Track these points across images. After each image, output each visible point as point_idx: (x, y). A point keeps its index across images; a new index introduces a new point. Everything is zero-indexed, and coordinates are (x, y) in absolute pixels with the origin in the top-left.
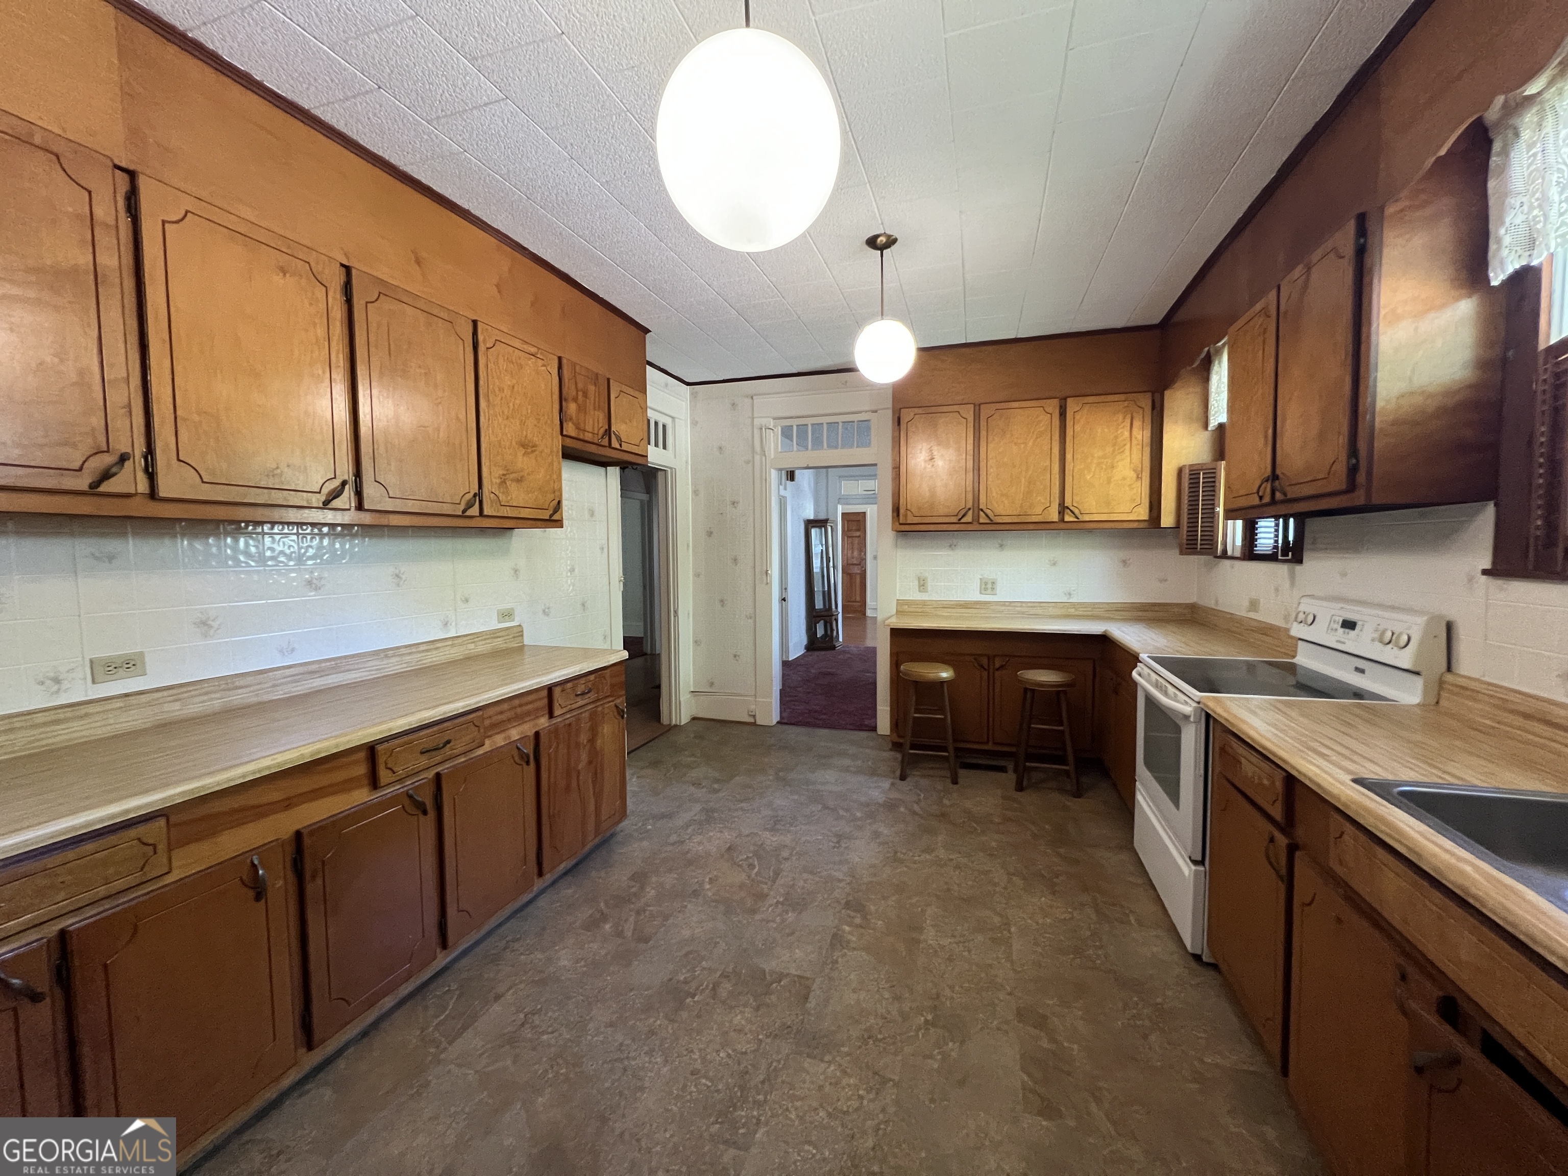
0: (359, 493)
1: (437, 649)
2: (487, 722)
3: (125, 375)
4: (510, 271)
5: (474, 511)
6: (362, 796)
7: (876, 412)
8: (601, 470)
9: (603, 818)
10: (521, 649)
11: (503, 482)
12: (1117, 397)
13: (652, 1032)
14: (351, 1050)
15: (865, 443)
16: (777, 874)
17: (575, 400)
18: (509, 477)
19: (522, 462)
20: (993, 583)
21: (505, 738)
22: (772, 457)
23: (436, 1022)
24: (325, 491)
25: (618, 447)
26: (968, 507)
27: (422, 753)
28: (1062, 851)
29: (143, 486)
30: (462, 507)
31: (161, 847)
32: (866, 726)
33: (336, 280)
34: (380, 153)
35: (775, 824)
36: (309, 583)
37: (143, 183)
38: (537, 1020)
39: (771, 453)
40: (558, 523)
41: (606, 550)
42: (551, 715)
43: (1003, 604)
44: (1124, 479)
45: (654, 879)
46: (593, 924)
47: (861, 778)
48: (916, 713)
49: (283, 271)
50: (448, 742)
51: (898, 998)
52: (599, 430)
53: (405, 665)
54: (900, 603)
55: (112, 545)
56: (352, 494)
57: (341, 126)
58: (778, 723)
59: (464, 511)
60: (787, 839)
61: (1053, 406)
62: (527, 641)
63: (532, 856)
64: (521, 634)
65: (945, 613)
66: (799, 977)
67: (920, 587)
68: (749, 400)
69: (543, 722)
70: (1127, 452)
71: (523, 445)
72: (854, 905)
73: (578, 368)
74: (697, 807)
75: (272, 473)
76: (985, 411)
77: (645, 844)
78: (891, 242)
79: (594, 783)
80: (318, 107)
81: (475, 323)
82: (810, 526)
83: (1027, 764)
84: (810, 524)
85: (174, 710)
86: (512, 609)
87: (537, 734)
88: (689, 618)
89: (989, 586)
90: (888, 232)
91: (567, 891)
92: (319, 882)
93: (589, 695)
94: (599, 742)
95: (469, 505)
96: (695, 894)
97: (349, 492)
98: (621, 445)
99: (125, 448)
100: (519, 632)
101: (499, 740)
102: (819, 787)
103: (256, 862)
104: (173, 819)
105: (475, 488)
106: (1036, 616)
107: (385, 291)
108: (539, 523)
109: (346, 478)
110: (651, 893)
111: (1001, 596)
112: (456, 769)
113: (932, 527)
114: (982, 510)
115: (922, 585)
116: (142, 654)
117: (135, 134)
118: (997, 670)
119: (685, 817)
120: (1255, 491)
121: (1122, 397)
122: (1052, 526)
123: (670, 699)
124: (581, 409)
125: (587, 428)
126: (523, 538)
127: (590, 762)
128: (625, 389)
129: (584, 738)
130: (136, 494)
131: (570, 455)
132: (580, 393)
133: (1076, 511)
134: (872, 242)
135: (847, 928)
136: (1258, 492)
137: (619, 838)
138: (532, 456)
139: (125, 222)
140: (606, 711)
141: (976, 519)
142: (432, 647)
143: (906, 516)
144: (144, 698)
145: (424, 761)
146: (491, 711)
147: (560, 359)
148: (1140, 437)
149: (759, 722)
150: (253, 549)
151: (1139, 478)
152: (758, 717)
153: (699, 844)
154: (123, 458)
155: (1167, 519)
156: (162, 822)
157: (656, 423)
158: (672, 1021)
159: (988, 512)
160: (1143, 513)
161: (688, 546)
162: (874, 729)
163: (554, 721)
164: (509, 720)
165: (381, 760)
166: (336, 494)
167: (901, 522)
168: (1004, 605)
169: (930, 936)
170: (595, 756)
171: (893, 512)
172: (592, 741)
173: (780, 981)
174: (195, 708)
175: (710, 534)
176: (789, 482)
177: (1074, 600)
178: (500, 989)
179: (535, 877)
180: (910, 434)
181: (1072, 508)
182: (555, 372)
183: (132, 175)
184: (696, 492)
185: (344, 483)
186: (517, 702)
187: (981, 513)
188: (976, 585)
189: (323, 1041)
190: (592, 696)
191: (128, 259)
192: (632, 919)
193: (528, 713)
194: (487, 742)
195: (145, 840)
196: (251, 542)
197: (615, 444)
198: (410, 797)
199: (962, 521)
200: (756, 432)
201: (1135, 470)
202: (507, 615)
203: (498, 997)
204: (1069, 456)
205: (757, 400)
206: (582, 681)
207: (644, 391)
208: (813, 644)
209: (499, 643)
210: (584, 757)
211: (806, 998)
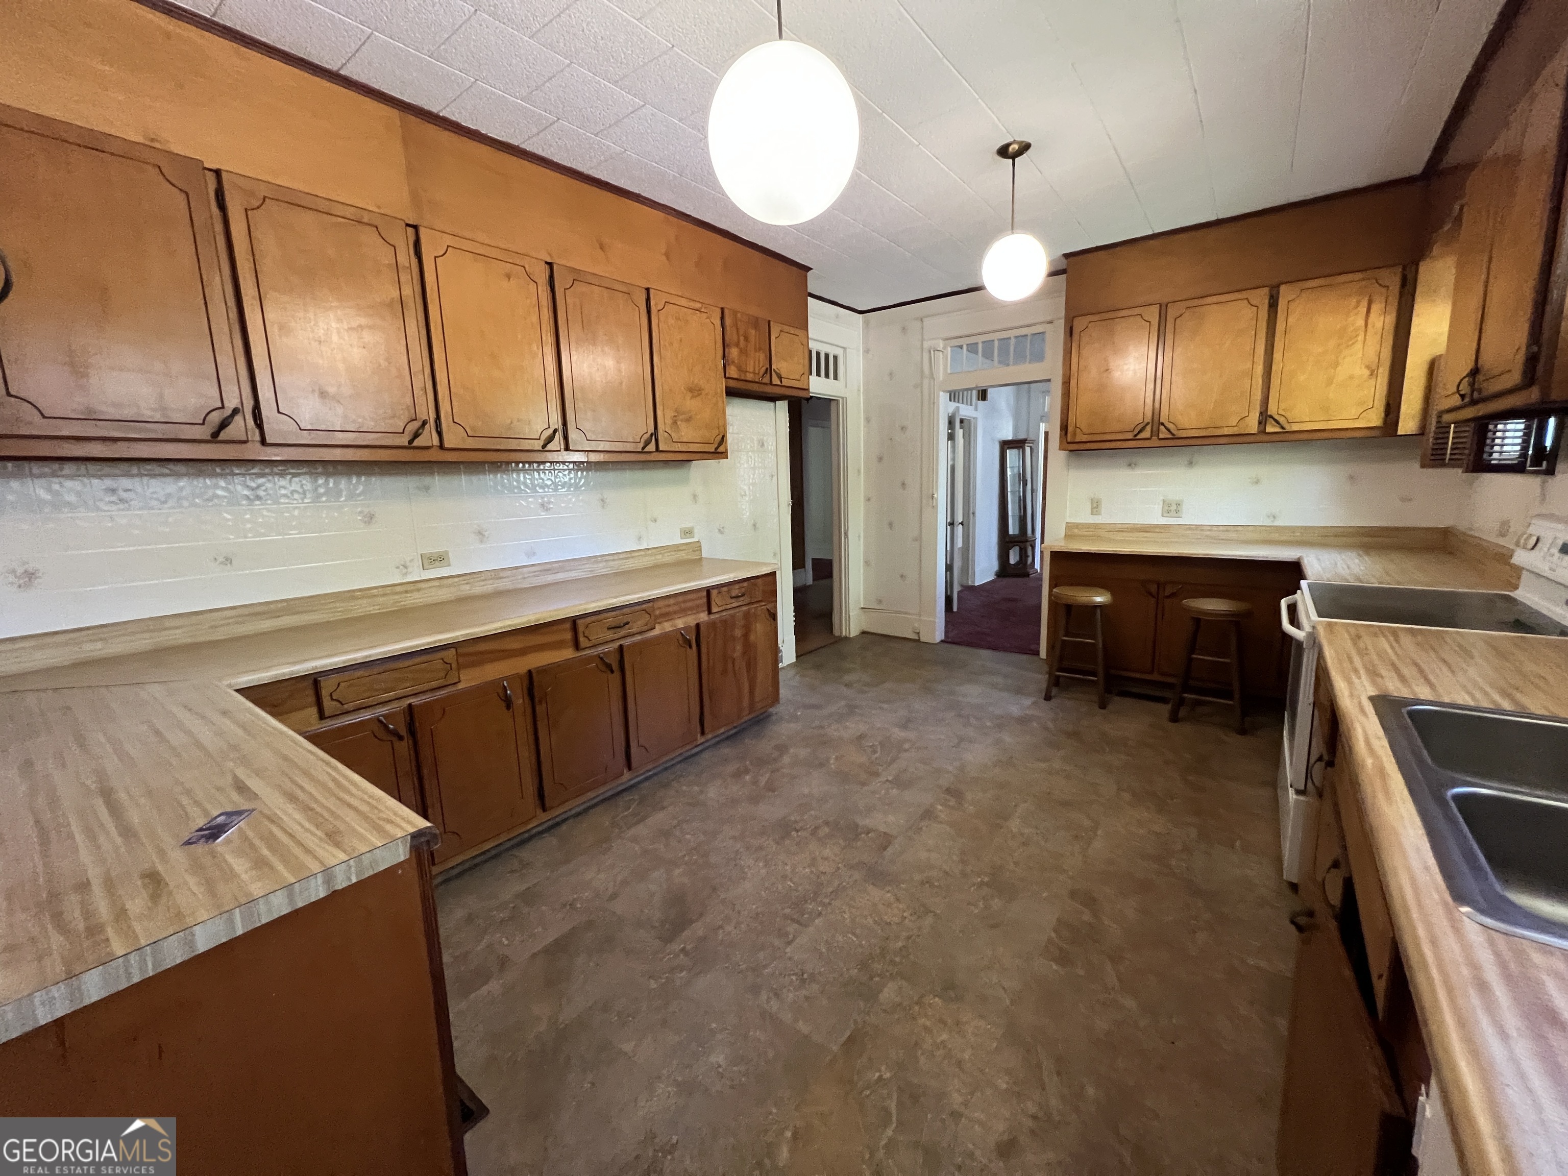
0: (566, 438)
1: (633, 557)
2: (657, 612)
3: (421, 368)
4: (677, 238)
5: (651, 447)
6: (568, 653)
7: (1051, 322)
8: (772, 404)
9: (757, 699)
10: (701, 559)
11: (675, 422)
12: (1350, 277)
13: (761, 848)
14: (571, 821)
15: (1039, 357)
16: (894, 760)
17: (737, 345)
18: (681, 417)
19: (691, 404)
20: (1178, 505)
21: (672, 626)
22: (941, 379)
23: (622, 815)
24: (544, 437)
25: (779, 383)
26: (1146, 421)
27: (609, 629)
28: (1190, 778)
29: (436, 442)
30: (642, 445)
31: (454, 666)
32: (1031, 650)
33: (542, 276)
34: (569, 165)
35: (905, 725)
36: (543, 505)
37: (423, 232)
38: (685, 826)
39: (940, 376)
40: (724, 455)
41: (775, 478)
42: (710, 612)
43: (1190, 527)
44: (1351, 377)
45: (792, 751)
46: (738, 775)
47: (1005, 695)
48: (1064, 636)
49: (508, 276)
50: (627, 623)
51: (963, 861)
52: (759, 370)
53: (609, 569)
54: (1069, 526)
55: (427, 480)
56: (562, 439)
57: (540, 152)
58: (942, 641)
59: (643, 448)
60: (911, 735)
61: (1261, 297)
62: (705, 554)
63: (697, 719)
64: (700, 549)
65: (1119, 537)
66: (885, 833)
67: (1092, 509)
68: (919, 323)
69: (703, 617)
70: (1359, 345)
71: (691, 390)
72: (954, 792)
73: (739, 315)
74: (843, 703)
75: (509, 428)
76: (1172, 313)
77: (792, 725)
78: (1025, 147)
79: (748, 671)
80: (524, 142)
81: (648, 290)
82: (1006, 447)
83: (1186, 695)
84: (1005, 445)
85: (466, 590)
86: (693, 528)
87: (698, 625)
88: (859, 540)
89: (1174, 507)
90: (1018, 139)
91: (726, 750)
92: (544, 705)
93: (741, 599)
94: (752, 637)
95: (647, 443)
96: (822, 765)
97: (559, 436)
98: (781, 382)
99: (425, 417)
100: (697, 547)
101: (668, 627)
102: (960, 698)
103: (506, 685)
104: (460, 651)
105: (651, 429)
106: (1228, 541)
107: (578, 277)
108: (706, 456)
109: (556, 427)
110: (786, 759)
111: (1187, 519)
112: (634, 645)
113: (1107, 445)
114: (1163, 424)
115: (1096, 507)
116: (447, 553)
117: (416, 200)
118: (1168, 597)
119: (833, 708)
120: (1455, 389)
121: (1359, 276)
122: (1252, 439)
123: (841, 613)
124: (743, 352)
125: (748, 370)
126: (699, 468)
127: (744, 653)
128: (786, 328)
129: (738, 633)
130: (433, 446)
131: (732, 393)
132: (742, 338)
133: (1282, 420)
134: (1003, 152)
135: (940, 807)
136: (1458, 391)
137: (774, 718)
138: (698, 398)
139: (414, 261)
140: (759, 613)
141: (1155, 433)
142: (629, 555)
143: (1075, 434)
144: (450, 581)
145: (610, 635)
146: (661, 604)
147: (722, 310)
148: (1379, 325)
149: (923, 639)
150: (528, 481)
151: (1373, 373)
152: (921, 637)
153: (834, 731)
154: (424, 423)
155: (1408, 424)
156: (453, 650)
157: (818, 354)
158: (777, 843)
159: (1171, 426)
160: (1375, 418)
161: (859, 471)
162: (1037, 653)
163: (712, 617)
164: (675, 613)
165: (581, 629)
166: (550, 439)
167: (1069, 440)
168: (1190, 529)
169: (1015, 824)
170: (748, 647)
171: (1061, 430)
172: (746, 636)
173: (868, 833)
174: (478, 589)
175: (880, 459)
176: (981, 403)
177: (1278, 523)
178: (665, 804)
179: (699, 735)
180: (1082, 344)
181: (1276, 417)
182: (718, 322)
183: (416, 227)
184: (868, 420)
185: (555, 431)
186: (681, 599)
187: (1162, 427)
188: (1158, 508)
189: (552, 808)
190: (746, 599)
191: (418, 288)
192: (767, 775)
193: (691, 609)
194: (657, 626)
195: (445, 660)
196: (527, 476)
197: (776, 381)
198: (601, 659)
199: (1138, 437)
200: (926, 356)
201: (1368, 367)
202: (688, 532)
203: (663, 808)
204: (1277, 356)
205: (927, 321)
206: (737, 586)
207: (804, 326)
208: (1005, 570)
209: (683, 555)
210: (739, 648)
211: (885, 848)
